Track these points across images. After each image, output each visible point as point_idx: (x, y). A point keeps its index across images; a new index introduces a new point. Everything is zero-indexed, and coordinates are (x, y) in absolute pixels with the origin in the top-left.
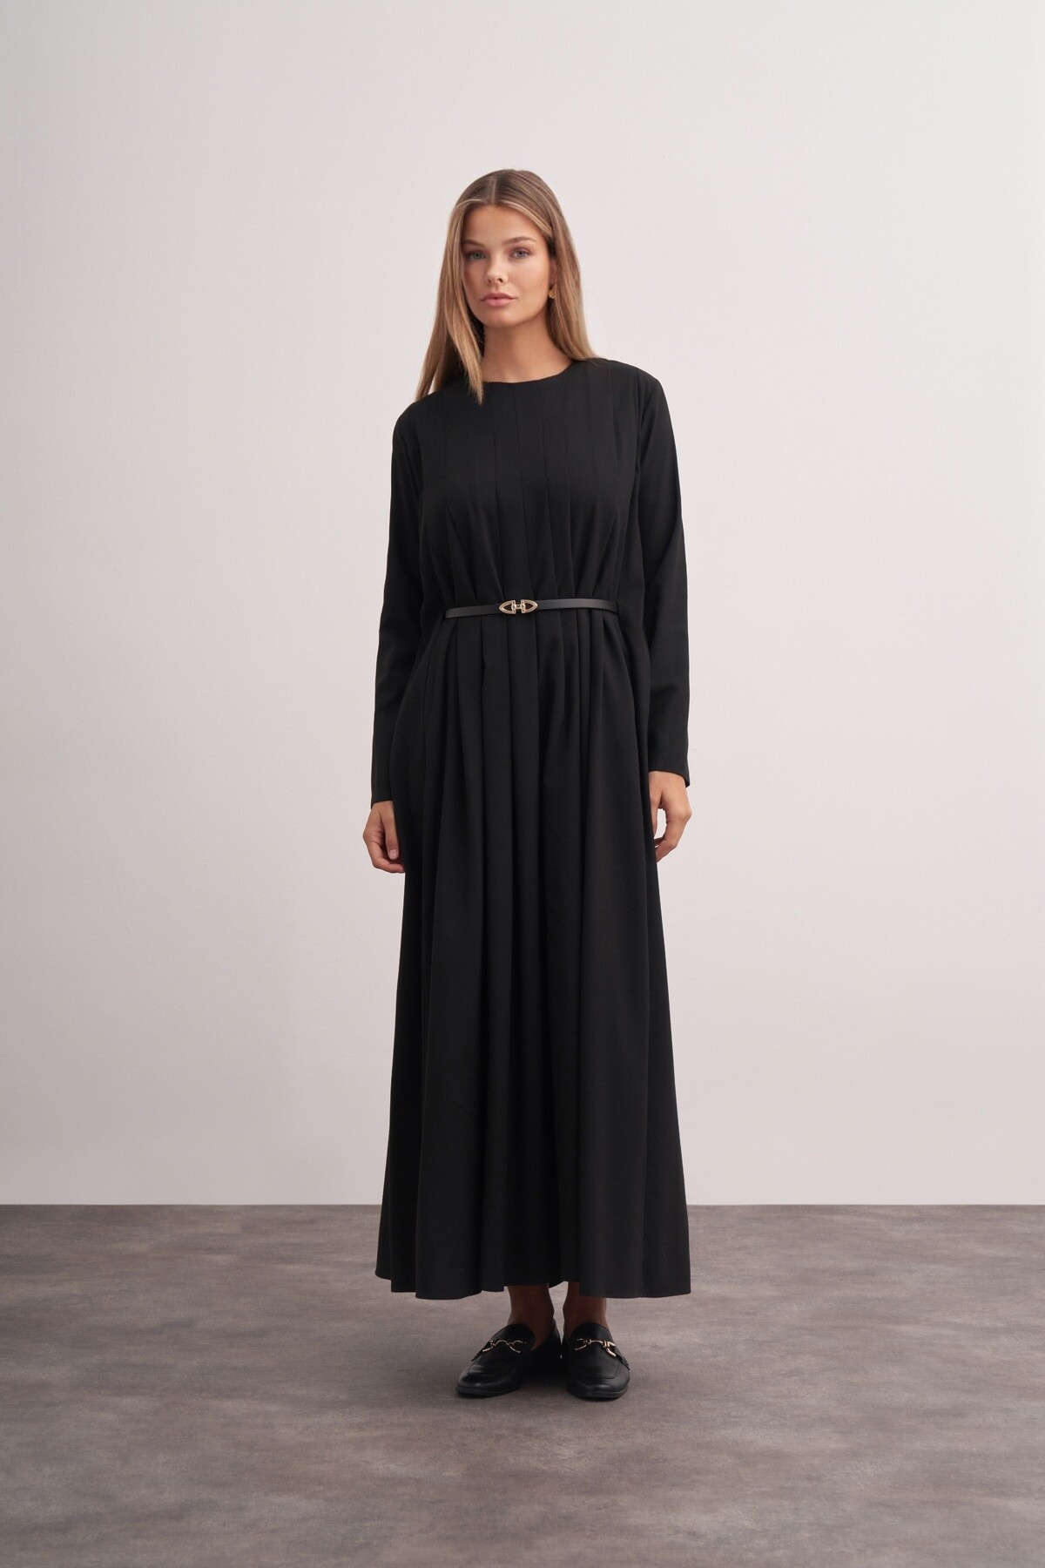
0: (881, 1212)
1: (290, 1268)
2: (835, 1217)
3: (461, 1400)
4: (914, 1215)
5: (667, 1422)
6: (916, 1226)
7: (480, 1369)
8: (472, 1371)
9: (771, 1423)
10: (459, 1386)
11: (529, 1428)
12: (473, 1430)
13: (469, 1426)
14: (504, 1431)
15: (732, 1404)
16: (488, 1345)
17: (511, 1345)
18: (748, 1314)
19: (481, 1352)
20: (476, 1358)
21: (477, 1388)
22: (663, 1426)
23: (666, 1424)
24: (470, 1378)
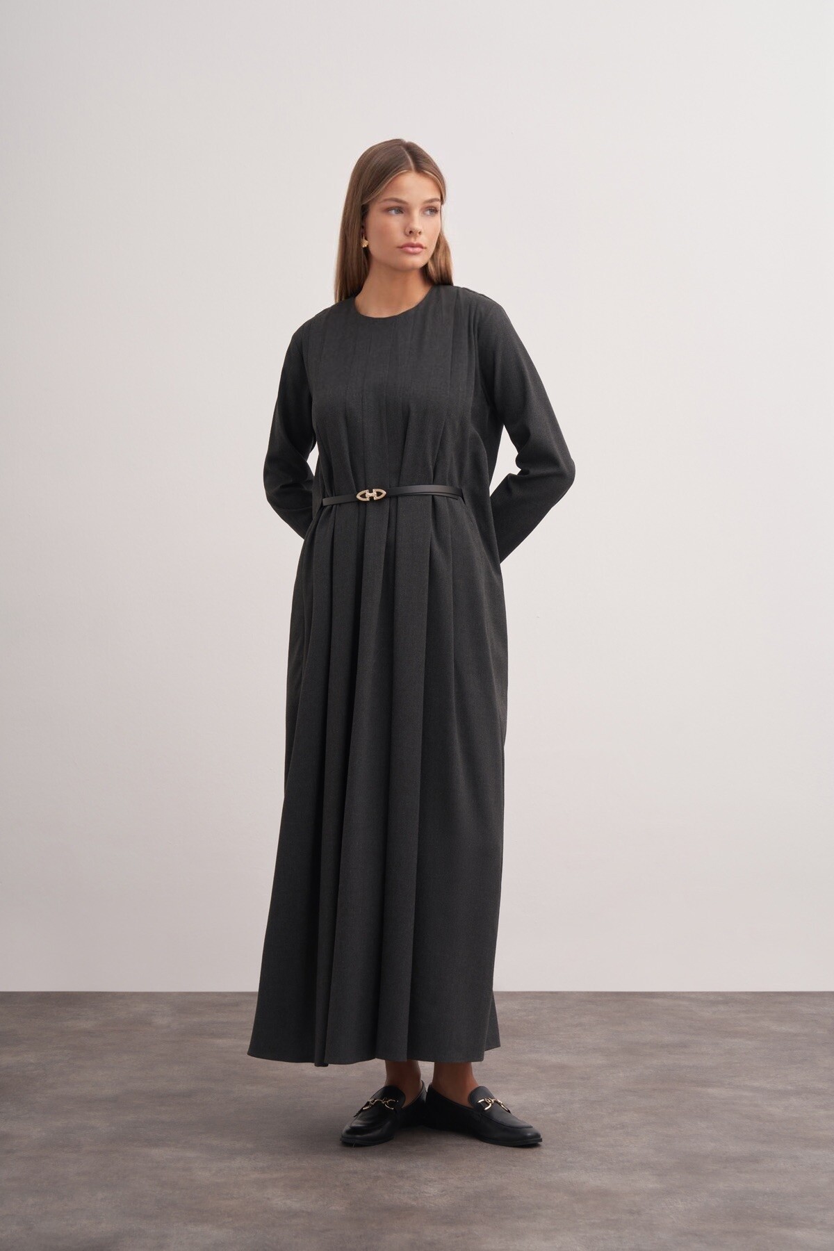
0: (693, 996)
1: (219, 1042)
2: (654, 1000)
3: (346, 1148)
4: (720, 999)
5: (515, 1166)
6: (722, 1008)
7: (361, 1124)
8: (354, 1125)
9: (600, 1167)
10: (342, 1137)
11: (402, 1171)
12: (356, 1172)
13: (352, 1169)
14: (380, 1174)
15: (568, 1152)
16: (368, 1104)
17: (386, 1103)
18: (582, 1078)
19: (362, 1110)
20: (357, 1114)
21: (357, 1139)
22: (511, 1169)
23: (514, 1168)
24: (353, 1131)
